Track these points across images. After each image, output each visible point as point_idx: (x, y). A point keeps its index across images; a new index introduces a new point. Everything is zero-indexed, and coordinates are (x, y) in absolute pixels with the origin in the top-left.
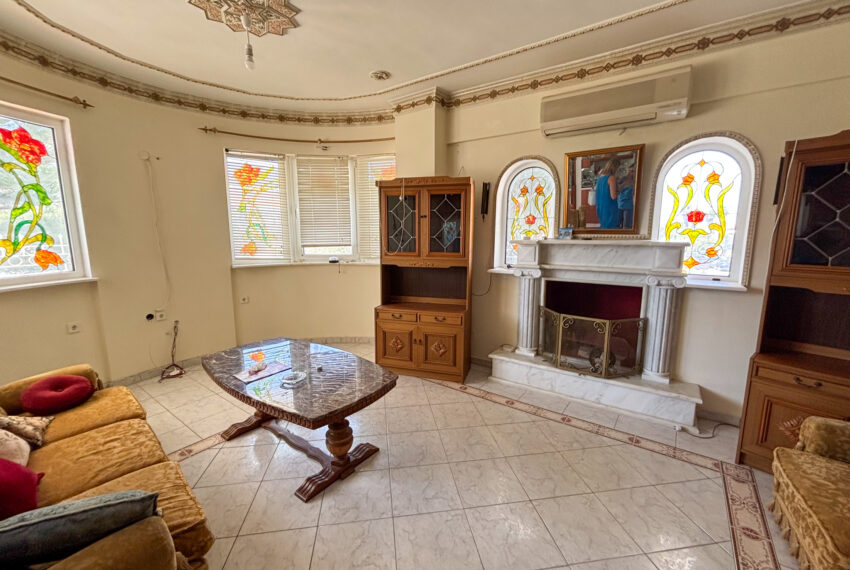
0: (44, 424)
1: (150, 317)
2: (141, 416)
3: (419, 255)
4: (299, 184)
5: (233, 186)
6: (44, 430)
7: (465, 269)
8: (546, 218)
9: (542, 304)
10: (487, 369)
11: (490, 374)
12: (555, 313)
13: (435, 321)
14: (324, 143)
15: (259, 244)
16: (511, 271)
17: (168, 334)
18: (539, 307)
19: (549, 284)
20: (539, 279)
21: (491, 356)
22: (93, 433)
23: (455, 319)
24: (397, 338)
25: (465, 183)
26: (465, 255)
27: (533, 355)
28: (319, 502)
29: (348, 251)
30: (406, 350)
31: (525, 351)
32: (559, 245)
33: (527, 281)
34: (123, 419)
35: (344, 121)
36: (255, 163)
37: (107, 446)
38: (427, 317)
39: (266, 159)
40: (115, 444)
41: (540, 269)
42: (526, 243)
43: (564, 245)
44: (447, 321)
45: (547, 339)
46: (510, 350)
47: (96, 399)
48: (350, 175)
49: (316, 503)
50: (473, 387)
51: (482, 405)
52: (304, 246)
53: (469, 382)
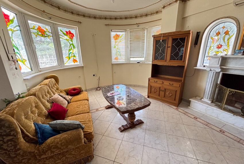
0: (71, 98)
1: (94, 75)
2: (88, 100)
3: (166, 61)
4: (130, 38)
5: (113, 41)
6: (71, 100)
7: (184, 67)
8: (228, 45)
9: (219, 83)
10: (188, 103)
11: (189, 106)
12: (225, 88)
13: (169, 84)
14: (138, 24)
15: (119, 57)
16: (205, 68)
17: (97, 80)
18: (217, 84)
19: (224, 75)
20: (219, 73)
21: (190, 99)
22: (78, 102)
23: (177, 85)
24: (155, 89)
25: (188, 33)
26: (184, 61)
27: (210, 102)
28: (124, 133)
29: (143, 59)
30: (158, 92)
31: (207, 100)
32: (233, 58)
33: (212, 73)
34: (84, 100)
35: (144, 16)
36: (118, 33)
37: (79, 106)
38: (166, 83)
39: (121, 32)
40: (81, 106)
41: (220, 68)
42: (215, 57)
43: (236, 58)
44: (174, 85)
45: (219, 97)
46: (199, 98)
47: (81, 94)
48: (145, 34)
49: (123, 133)
50: (181, 109)
51: (183, 116)
52: (130, 58)
53: (180, 107)
